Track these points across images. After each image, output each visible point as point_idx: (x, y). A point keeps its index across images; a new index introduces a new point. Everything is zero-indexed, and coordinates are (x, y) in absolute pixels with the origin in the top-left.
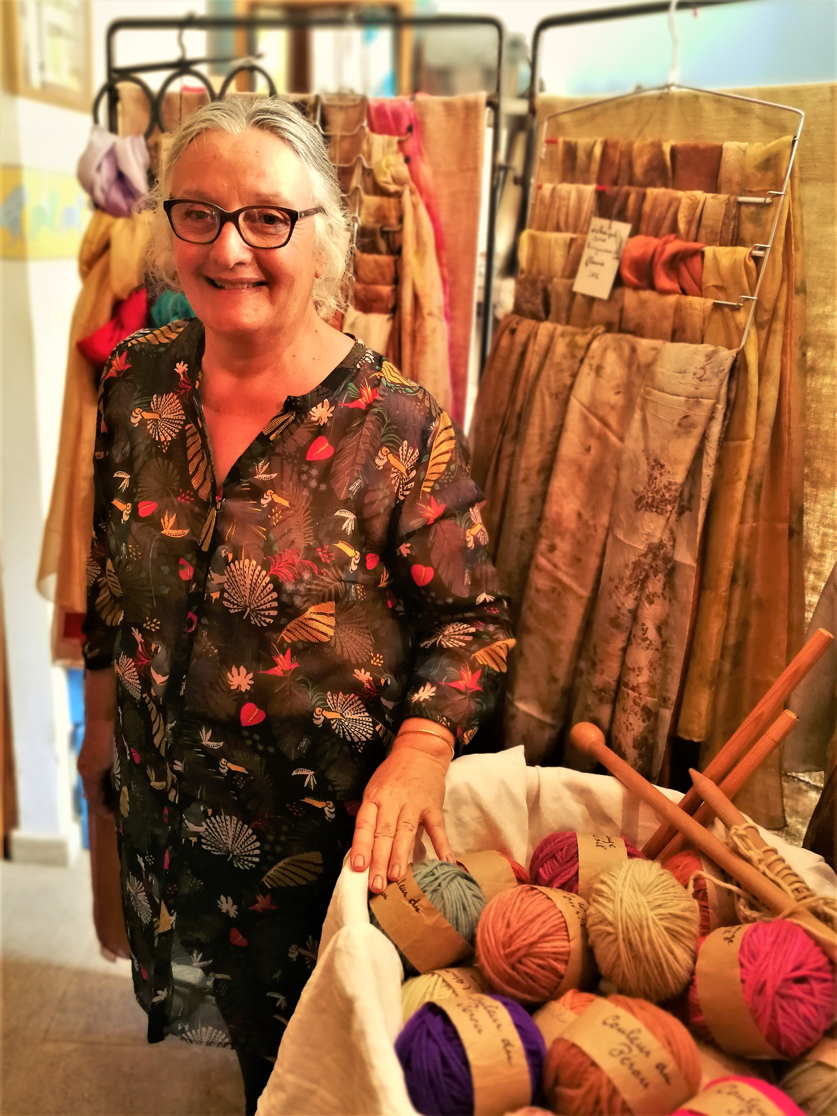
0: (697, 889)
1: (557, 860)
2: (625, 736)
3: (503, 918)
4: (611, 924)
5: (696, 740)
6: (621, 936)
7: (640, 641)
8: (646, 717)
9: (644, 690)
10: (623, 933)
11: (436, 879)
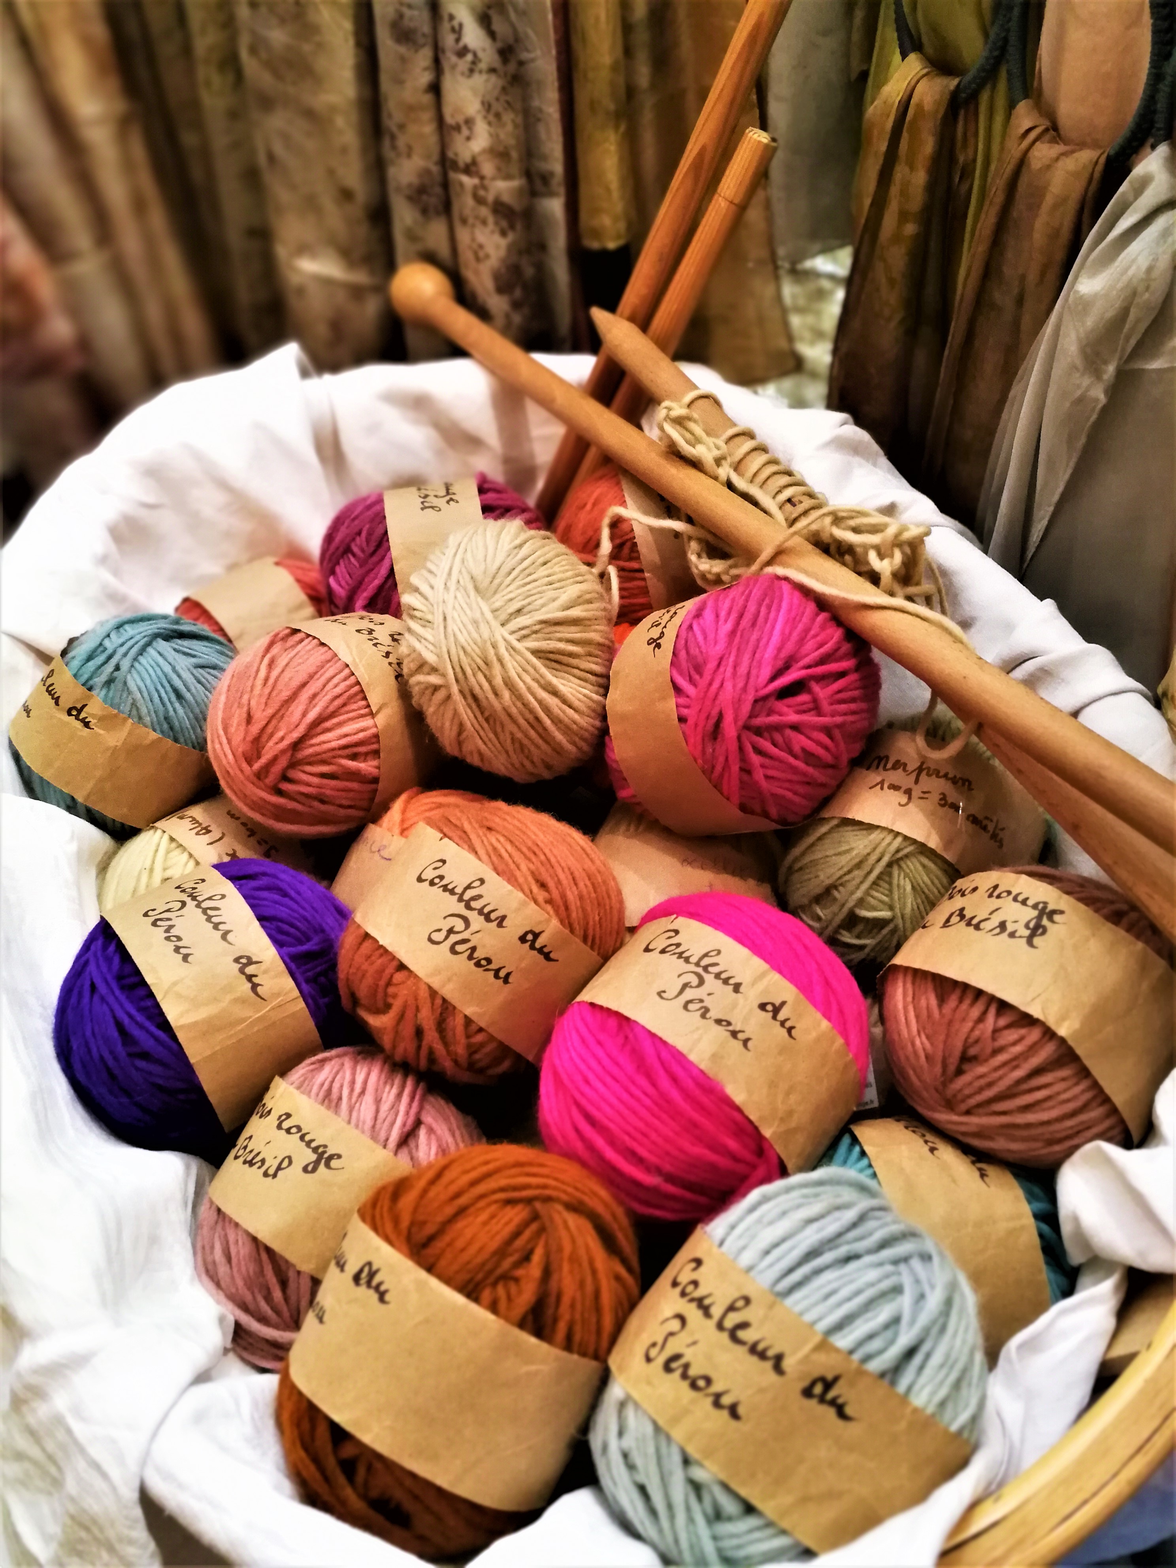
0: (618, 541)
1: (354, 555)
2: (477, 273)
3: (240, 706)
4: (434, 670)
5: (612, 245)
6: (455, 689)
7: (454, 59)
8: (504, 224)
9: (488, 168)
10: (457, 680)
11: (110, 657)
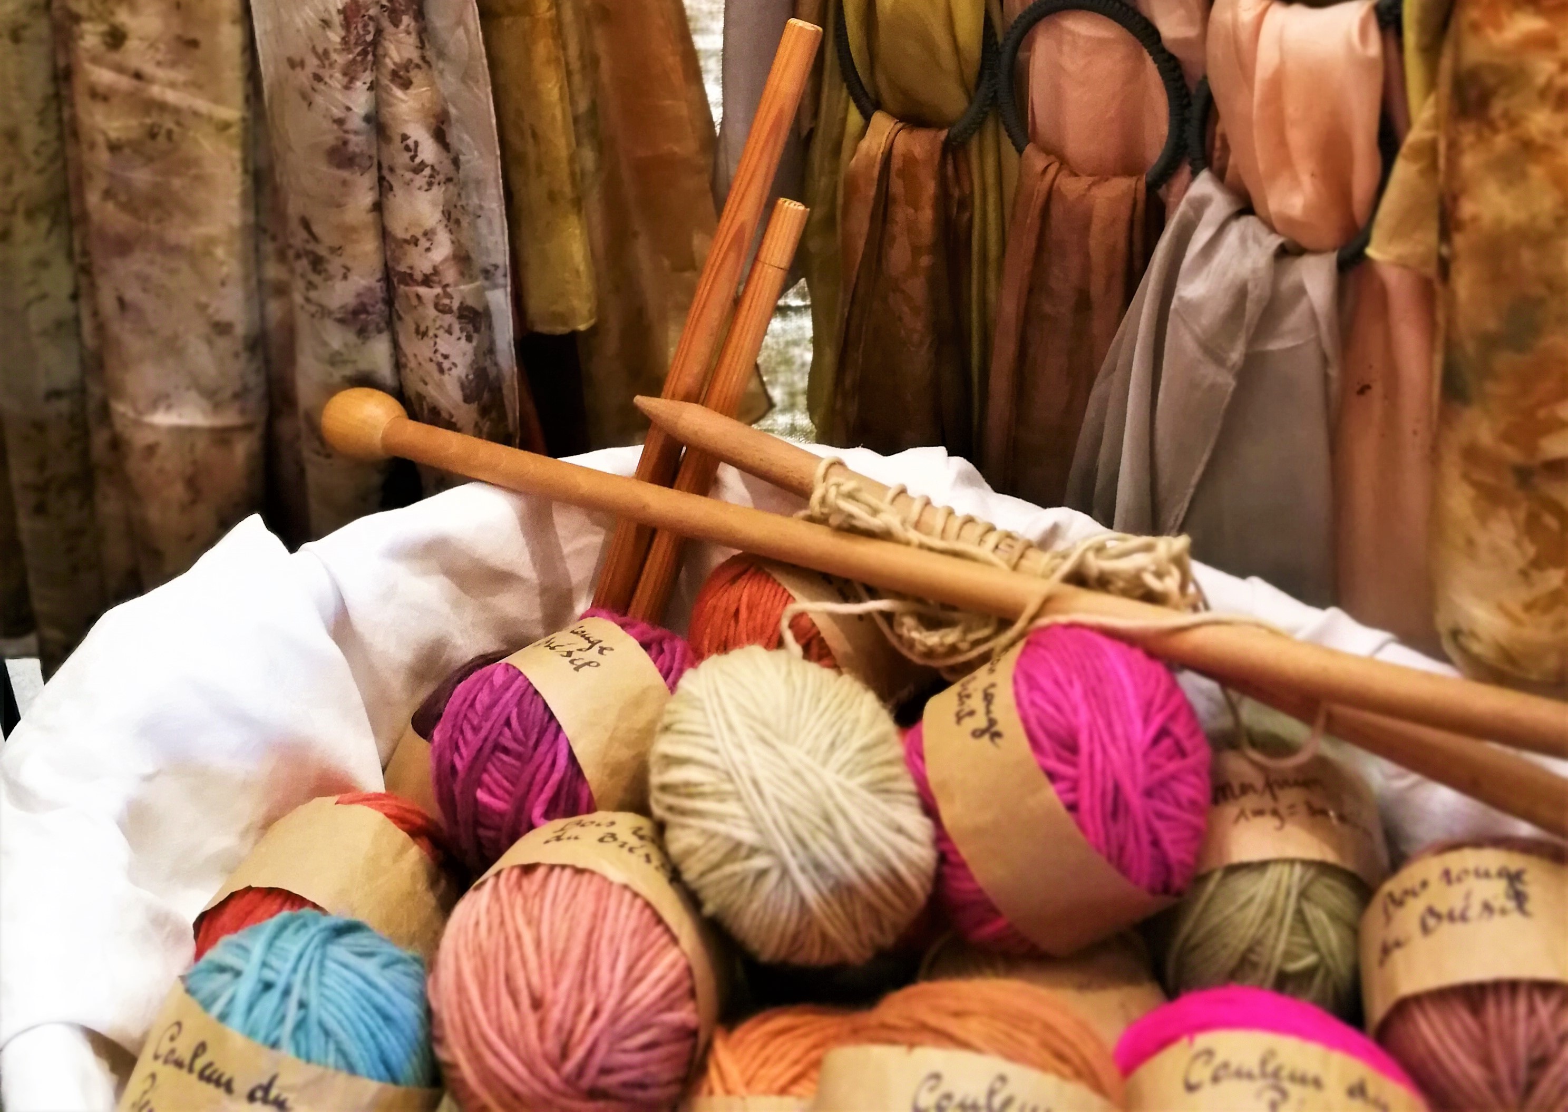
4: (753, 851)
5: (583, 327)
9: (450, 275)
10: (794, 854)
11: (287, 992)
